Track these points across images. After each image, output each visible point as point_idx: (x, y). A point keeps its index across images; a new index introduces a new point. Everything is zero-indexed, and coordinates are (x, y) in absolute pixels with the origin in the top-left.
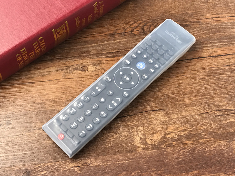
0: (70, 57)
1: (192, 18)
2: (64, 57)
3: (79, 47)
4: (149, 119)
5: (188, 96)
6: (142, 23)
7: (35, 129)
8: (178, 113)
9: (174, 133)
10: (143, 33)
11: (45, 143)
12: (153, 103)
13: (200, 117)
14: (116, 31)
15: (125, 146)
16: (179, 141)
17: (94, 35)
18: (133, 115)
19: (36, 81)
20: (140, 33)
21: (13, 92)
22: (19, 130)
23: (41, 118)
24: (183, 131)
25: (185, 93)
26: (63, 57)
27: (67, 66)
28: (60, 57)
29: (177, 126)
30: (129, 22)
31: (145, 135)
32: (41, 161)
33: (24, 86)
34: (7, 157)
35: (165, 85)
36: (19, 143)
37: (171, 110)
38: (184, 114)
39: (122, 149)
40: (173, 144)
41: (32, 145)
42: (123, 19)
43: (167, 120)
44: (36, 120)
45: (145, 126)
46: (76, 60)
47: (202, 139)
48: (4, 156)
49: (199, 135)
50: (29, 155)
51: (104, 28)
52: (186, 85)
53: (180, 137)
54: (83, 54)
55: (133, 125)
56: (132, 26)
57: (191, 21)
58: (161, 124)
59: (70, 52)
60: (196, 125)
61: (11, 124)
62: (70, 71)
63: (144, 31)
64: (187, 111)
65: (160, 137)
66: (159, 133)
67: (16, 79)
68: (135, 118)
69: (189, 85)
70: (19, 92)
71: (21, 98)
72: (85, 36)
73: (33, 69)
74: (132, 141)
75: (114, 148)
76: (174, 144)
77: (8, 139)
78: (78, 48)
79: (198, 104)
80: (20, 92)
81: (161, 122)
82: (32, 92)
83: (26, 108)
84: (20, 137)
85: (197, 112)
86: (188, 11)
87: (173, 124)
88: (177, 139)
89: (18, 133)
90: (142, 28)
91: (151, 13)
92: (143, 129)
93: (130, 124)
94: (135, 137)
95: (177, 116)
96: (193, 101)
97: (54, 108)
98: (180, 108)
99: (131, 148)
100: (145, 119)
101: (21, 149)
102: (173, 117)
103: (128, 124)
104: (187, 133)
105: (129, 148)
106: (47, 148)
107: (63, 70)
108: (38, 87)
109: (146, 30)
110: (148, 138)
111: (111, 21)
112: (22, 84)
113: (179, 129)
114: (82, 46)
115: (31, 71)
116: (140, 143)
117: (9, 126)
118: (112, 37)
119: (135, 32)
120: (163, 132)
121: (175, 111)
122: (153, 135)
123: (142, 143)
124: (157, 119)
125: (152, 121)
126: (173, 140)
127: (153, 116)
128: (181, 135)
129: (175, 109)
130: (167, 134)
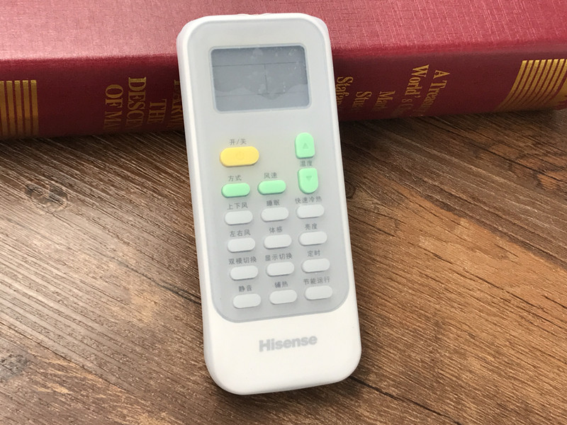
7: (109, 254)
22: (68, 233)
23: (145, 239)
36: (43, 264)
61: (60, 203)
68: (392, 409)
106: (102, 324)
117: (52, 205)
118: (472, 153)
119: (546, 179)
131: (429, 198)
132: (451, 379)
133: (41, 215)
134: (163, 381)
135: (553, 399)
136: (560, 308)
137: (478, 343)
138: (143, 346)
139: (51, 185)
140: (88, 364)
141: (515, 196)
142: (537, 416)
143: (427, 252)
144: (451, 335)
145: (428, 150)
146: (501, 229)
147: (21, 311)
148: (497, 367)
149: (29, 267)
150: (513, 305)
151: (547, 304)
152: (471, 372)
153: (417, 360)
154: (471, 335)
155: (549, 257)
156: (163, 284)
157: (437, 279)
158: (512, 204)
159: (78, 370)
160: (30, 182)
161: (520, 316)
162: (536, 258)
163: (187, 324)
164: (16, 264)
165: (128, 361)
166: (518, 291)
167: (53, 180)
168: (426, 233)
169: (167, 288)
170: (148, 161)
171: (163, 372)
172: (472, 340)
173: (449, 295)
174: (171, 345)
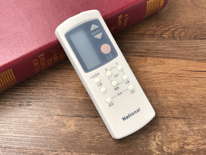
4: (169, 125)
6: (173, 28)
7: (53, 114)
8: (199, 125)
9: (193, 145)
10: (172, 37)
11: (61, 130)
12: (175, 110)
14: (146, 32)
15: (140, 149)
19: (62, 68)
20: (170, 37)
22: (38, 113)
23: (61, 105)
24: (202, 145)
29: (197, 138)
30: (160, 25)
31: (162, 141)
32: (53, 148)
34: (21, 138)
36: (35, 126)
37: (193, 121)
39: (137, 152)
41: (47, 130)
42: (155, 21)
43: (188, 130)
44: (55, 106)
45: (163, 132)
48: (18, 137)
50: (43, 140)
53: (198, 151)
55: (151, 129)
56: (162, 29)
58: (181, 133)
61: (31, 105)
65: (177, 147)
66: (177, 142)
68: (154, 122)
71: (46, 81)
74: (148, 145)
75: (128, 149)
77: (26, 120)
80: (45, 76)
81: (181, 131)
83: (48, 92)
84: (37, 120)
87: (193, 135)
88: (195, 151)
89: (36, 116)
90: (172, 33)
92: (161, 135)
93: (148, 127)
94: (152, 141)
95: (198, 128)
97: (76, 97)
98: (203, 120)
99: (146, 153)
100: (164, 125)
101: (36, 132)
102: (194, 128)
105: (144, 152)
106: (61, 136)
108: (63, 74)
109: (175, 35)
110: (165, 145)
113: (198, 142)
116: (156, 149)
117: (29, 107)
118: (141, 37)
119: (165, 35)
120: (181, 142)
121: (197, 122)
122: (171, 143)
123: (158, 149)
124: (177, 127)
125: (172, 128)
126: (191, 152)
127: (173, 124)
128: (200, 149)
129: (197, 120)
130: (186, 145)
131: (136, 56)
132: (166, 106)
133: (27, 112)
134: (87, 145)
135: (196, 98)
136: (186, 71)
137: (168, 92)
138: (76, 137)
139: (26, 101)
140: (63, 150)
141: (159, 44)
142: (194, 105)
143: (142, 72)
144: (160, 93)
145: (128, 42)
146: (159, 56)
147: (36, 143)
148: (177, 96)
149: (31, 129)
150: (173, 76)
151: (182, 72)
152: (170, 101)
153: (154, 105)
154: (165, 91)
155: (176, 58)
156: (73, 116)
157: (149, 78)
158: (159, 47)
159: (61, 153)
160: (19, 103)
161: (176, 79)
162: (173, 60)
163: (86, 125)
164: (27, 130)
165: (74, 143)
166: (172, 72)
167: (25, 99)
168: (139, 66)
169: (75, 117)
170: (51, 81)
171: (86, 142)
172: (166, 92)
173: (154, 82)
174: (84, 133)
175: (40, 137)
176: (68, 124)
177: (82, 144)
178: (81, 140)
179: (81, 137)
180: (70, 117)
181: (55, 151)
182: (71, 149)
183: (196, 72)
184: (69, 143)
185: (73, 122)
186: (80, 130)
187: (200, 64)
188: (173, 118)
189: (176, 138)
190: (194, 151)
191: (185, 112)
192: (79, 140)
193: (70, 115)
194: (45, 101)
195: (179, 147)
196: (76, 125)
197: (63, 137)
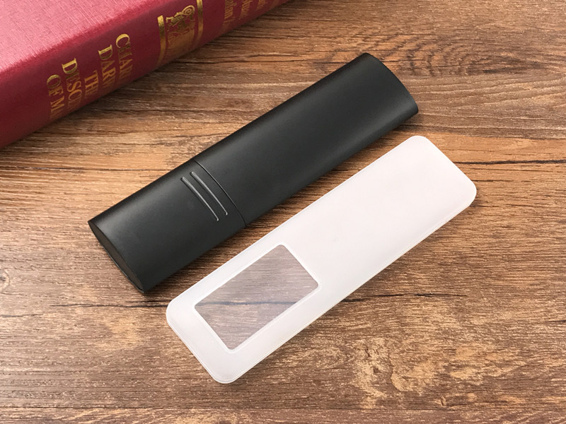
0: (194, 111)
1: (552, 47)
2: (176, 108)
3: (224, 86)
4: (405, 317)
5: (524, 265)
6: (411, 41)
7: (70, 302)
8: (488, 312)
9: (474, 367)
10: (408, 69)
11: (97, 348)
12: (421, 273)
13: (552, 331)
14: (334, 55)
15: (329, 386)
16: (485, 393)
17: (270, 59)
18: (359, 300)
19: (88, 167)
20: (402, 69)
21: (20, 191)
23: (93, 274)
24: (500, 366)
25: (513, 257)
26: (173, 109)
27: (183, 136)
28: (167, 108)
29: (485, 349)
30: (374, 34)
31: (387, 362)
32: (80, 399)
33: (54, 175)
35: (459, 227)
36: (20, 340)
37: (471, 301)
38: (507, 316)
39: (320, 395)
40: (467, 398)
41: (57, 350)
42: (357, 24)
43: (457, 326)
44: (76, 278)
45: (391, 337)
46: (211, 121)
47: (552, 395)
49: (547, 381)
50: (47, 378)
51: (299, 42)
52: (519, 233)
53: (490, 383)
54: (232, 106)
55: (357, 330)
56: (379, 48)
57: (548, 55)
58: (438, 336)
59: (195, 97)
60: (538, 353)
61: (3, 280)
62: (189, 149)
63: (412, 64)
64: (517, 309)
65: (431, 375)
66: (429, 361)
67: (31, 154)
68: (364, 310)
69: (527, 235)
70: (38, 191)
71: (42, 209)
72: (242, 57)
73: (84, 130)
74: (351, 375)
75: (294, 389)
76: (471, 400)
78: (221, 89)
79: (549, 292)
80: (39, 193)
81: (439, 330)
82: (73, 197)
83: (52, 239)
84: (25, 323)
85: (545, 315)
86: (543, 27)
87: (471, 341)
88: (481, 385)
89: (20, 311)
90: (408, 57)
91: (437, 16)
92: (385, 346)
93: (349, 324)
94: (360, 364)
95: (486, 321)
96: (537, 282)
98: (498, 299)
99: (346, 396)
100: (393, 316)
101: (23, 356)
102: (475, 322)
103: (342, 324)
104: (511, 372)
105: (339, 395)
107: (171, 144)
108: (93, 185)
109: (418, 64)
110: (396, 372)
111: (321, 26)
112: (49, 171)
113: (488, 358)
114: (233, 86)
115: (78, 135)
116: (373, 384)
120: (441, 360)
121: (483, 305)
122: (414, 365)
123: (378, 383)
124: (428, 322)
125: (413, 324)
126: (469, 386)
127: (418, 312)
128: (494, 377)
129: (483, 298)
130: (454, 368)
134: (177, 384)
135: (476, 239)
138: (144, 364)
140: (109, 403)
142: (472, 258)
149: (9, 348)
165: (138, 383)
169: (137, 306)
171: (173, 376)
174: (166, 352)
175: (39, 370)
176: (116, 329)
177: (163, 383)
178: (159, 371)
179: (158, 362)
180: (122, 308)
181: (86, 408)
182: (131, 399)
183: (474, 166)
184: (124, 384)
185: (133, 323)
186: (155, 343)
187: (485, 142)
188: (415, 295)
189: (427, 349)
190: (478, 384)
191: (446, 279)
192: (154, 372)
193: (122, 303)
194: (44, 265)
195: (435, 375)
196: (142, 331)
197: (104, 368)
